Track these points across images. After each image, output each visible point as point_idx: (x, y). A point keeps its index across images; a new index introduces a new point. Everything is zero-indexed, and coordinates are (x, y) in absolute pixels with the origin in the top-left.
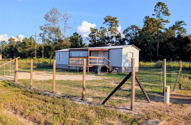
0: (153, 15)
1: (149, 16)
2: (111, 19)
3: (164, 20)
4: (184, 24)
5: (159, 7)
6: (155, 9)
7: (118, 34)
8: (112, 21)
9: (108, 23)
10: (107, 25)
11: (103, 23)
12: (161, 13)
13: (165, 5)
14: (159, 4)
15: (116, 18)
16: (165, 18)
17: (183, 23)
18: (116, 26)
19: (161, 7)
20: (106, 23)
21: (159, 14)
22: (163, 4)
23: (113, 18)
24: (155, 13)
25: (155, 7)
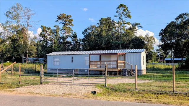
0: (115, 16)
1: (110, 18)
2: (66, 17)
3: (126, 22)
4: (140, 26)
5: (120, 9)
6: (118, 11)
7: (74, 33)
8: (65, 19)
9: (61, 21)
10: (60, 23)
11: (56, 21)
12: (122, 14)
13: (127, 7)
14: (121, 6)
15: (70, 16)
16: (127, 20)
17: (138, 26)
18: (70, 25)
19: (122, 9)
20: (59, 21)
21: (121, 16)
22: (125, 7)
23: (68, 16)
24: (117, 14)
25: (117, 9)
